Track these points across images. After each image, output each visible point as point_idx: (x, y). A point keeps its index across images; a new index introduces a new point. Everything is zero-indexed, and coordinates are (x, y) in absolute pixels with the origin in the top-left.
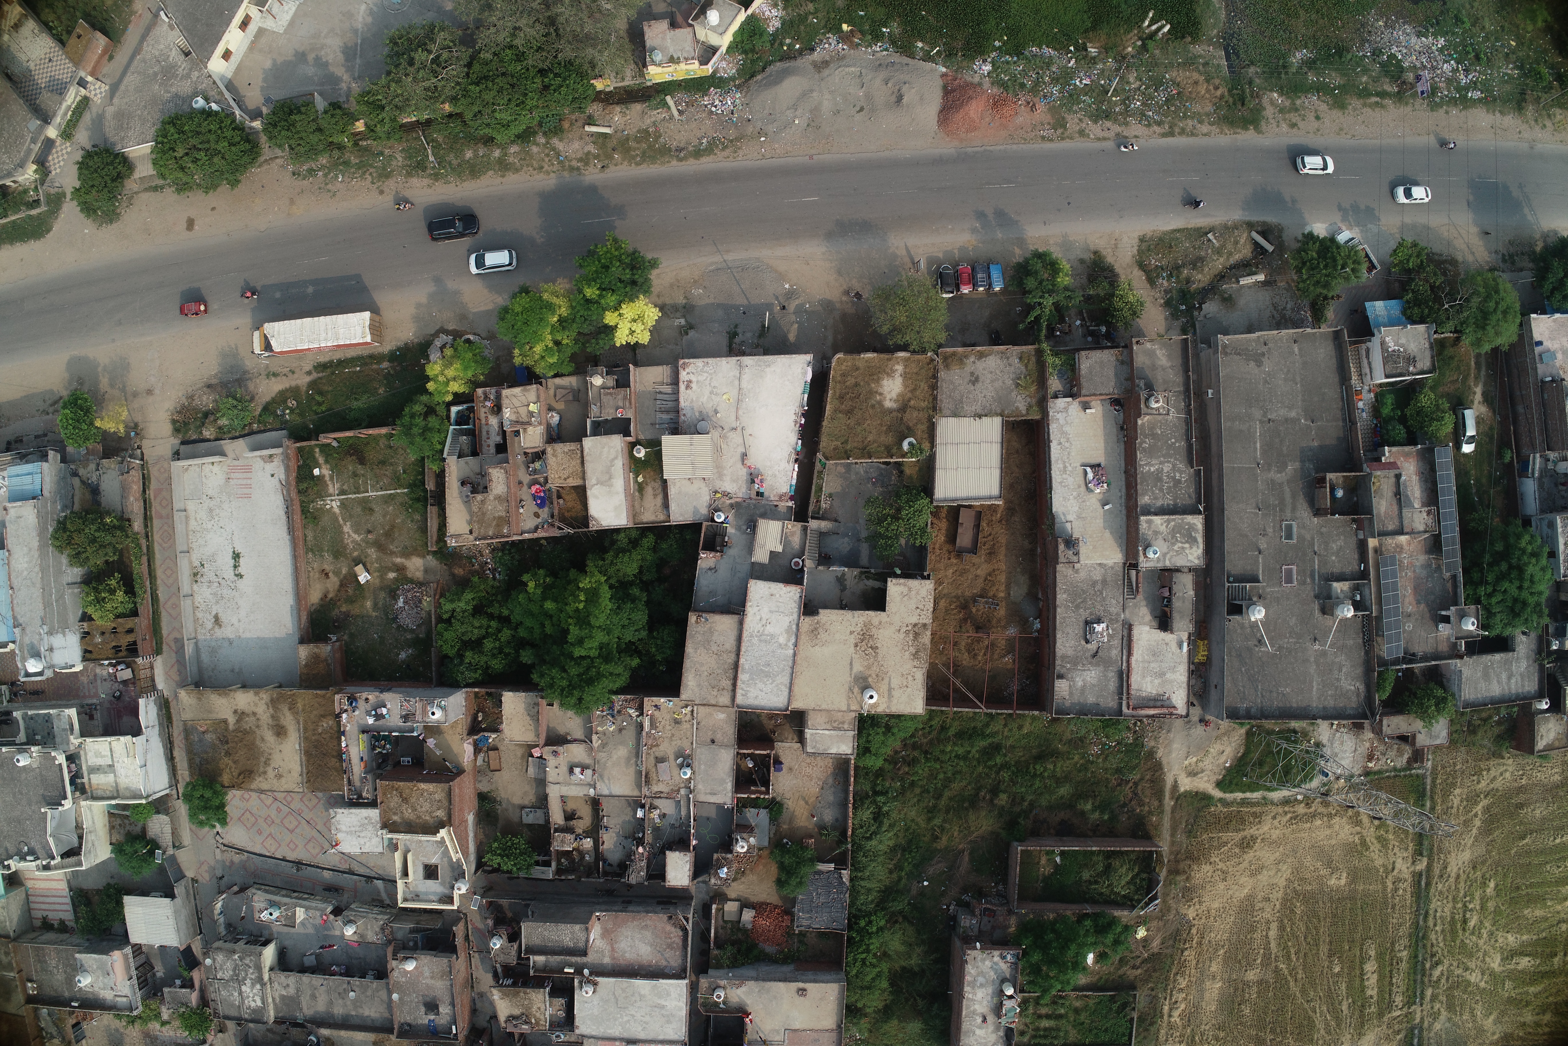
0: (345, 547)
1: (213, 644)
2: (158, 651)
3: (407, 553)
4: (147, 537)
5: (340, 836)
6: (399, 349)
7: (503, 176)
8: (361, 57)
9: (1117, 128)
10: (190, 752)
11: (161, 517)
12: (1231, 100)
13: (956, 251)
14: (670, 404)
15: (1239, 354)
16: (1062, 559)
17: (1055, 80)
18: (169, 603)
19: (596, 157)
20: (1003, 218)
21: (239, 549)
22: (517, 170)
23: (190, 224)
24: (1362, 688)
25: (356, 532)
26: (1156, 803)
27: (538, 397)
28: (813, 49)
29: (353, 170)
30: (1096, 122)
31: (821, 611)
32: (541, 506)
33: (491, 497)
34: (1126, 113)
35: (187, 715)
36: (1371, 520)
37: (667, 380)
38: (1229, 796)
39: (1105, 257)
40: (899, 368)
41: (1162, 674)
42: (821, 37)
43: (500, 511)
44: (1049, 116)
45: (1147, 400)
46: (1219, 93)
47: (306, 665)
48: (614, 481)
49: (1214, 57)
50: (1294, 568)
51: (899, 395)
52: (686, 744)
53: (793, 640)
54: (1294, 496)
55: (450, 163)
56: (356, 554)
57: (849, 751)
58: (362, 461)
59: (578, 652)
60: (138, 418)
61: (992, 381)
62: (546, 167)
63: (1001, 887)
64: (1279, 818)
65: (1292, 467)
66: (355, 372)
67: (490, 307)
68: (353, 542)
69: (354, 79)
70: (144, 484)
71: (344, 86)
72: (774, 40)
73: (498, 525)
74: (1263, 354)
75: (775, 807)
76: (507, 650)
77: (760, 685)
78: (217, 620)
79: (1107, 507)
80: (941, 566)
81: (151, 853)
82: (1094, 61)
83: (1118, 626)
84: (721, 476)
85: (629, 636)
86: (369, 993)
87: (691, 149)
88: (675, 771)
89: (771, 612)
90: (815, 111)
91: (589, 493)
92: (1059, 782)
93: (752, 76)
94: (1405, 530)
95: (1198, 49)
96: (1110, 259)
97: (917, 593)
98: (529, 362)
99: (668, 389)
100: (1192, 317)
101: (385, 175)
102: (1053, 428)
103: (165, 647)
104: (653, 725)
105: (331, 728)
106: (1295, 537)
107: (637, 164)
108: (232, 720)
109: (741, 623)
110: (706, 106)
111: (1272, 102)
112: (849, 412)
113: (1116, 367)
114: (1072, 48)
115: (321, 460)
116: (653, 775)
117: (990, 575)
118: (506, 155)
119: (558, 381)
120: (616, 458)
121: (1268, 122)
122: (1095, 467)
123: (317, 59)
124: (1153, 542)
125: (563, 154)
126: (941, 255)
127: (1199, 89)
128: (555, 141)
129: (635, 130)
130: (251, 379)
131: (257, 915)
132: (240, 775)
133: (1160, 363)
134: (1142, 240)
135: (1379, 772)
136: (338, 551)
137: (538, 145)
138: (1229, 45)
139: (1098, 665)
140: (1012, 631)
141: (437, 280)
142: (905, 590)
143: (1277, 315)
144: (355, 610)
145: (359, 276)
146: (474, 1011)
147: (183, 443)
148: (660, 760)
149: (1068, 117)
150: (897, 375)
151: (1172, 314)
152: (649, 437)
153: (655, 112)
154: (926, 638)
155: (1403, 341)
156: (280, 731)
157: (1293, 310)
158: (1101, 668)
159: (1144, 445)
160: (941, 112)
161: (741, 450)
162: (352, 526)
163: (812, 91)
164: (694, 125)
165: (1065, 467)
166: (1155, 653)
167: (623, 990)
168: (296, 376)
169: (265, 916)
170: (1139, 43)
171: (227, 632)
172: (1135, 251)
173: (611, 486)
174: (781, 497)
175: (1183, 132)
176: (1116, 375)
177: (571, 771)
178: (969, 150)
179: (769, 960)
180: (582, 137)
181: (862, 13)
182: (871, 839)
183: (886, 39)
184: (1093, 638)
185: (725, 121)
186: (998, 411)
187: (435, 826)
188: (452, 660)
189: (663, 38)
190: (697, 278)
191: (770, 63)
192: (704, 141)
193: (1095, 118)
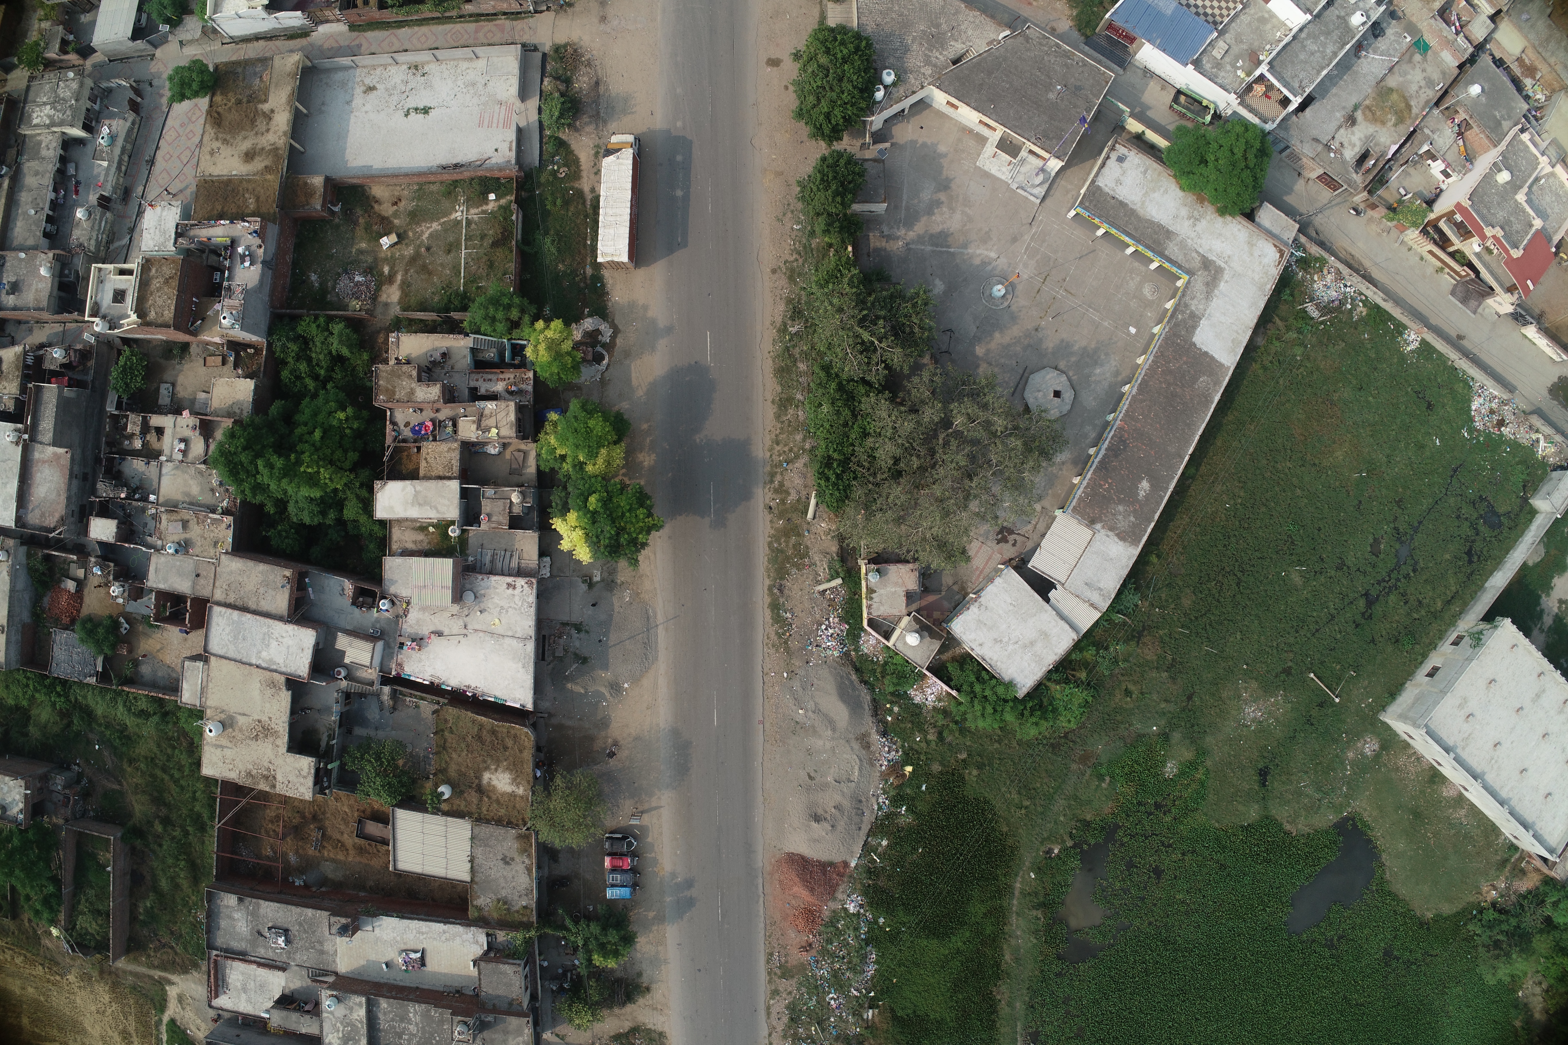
0: (418, 224)
1: (350, 84)
2: (353, 27)
3: (405, 286)
4: (461, 17)
5: (158, 209)
6: (603, 285)
7: (773, 402)
8: (933, 251)
9: (780, 1027)
10: (246, 63)
11: (476, 32)
13: (653, 855)
14: (499, 565)
16: (333, 919)
17: (835, 974)
18: (395, 40)
19: (783, 501)
20: (685, 905)
21: (432, 113)
22: (778, 417)
23: (774, 63)
25: (431, 235)
26: (156, 963)
27: (504, 438)
28: (884, 734)
29: (804, 240)
30: (787, 1007)
31: (290, 692)
32: (413, 430)
33: (413, 385)
34: (796, 1037)
35: (277, 62)
37: (522, 565)
38: (164, 1027)
39: (643, 997)
40: (520, 791)
41: (245, 990)
42: (899, 743)
43: (400, 394)
44: (795, 963)
45: (465, 1024)
47: (306, 184)
48: (417, 508)
51: (494, 788)
52: (197, 551)
53: (264, 665)
55: (794, 346)
56: (411, 234)
57: (184, 700)
58: (495, 244)
59: (260, 463)
60: (578, 8)
61: (505, 877)
62: (778, 448)
66: (586, 240)
67: (635, 382)
68: (422, 232)
69: (907, 244)
70: (513, 13)
71: (902, 232)
72: (899, 696)
73: (387, 390)
76: (298, 383)
77: (228, 630)
78: (371, 89)
79: (384, 966)
80: (352, 802)
81: (168, 21)
82: (857, 1014)
83: (284, 958)
84: (423, 609)
86: (33, 228)
87: (781, 600)
88: (176, 538)
89: (288, 647)
90: (813, 731)
91: (408, 482)
92: (172, 879)
93: (857, 670)
96: (641, 1001)
97: (301, 784)
98: (548, 427)
99: (514, 564)
101: (792, 275)
102: (459, 929)
103: (355, 34)
104: (215, 522)
105: (247, 207)
107: (770, 544)
108: (266, 107)
109: (280, 618)
110: (828, 619)
112: (479, 738)
113: (509, 999)
114: (872, 994)
115: (503, 202)
116: (175, 517)
117: (343, 845)
118: (797, 406)
119: (532, 455)
120: (438, 512)
122: (422, 961)
123: (939, 203)
124: (342, 1006)
125: (790, 466)
126: (649, 840)
128: (804, 460)
129: (808, 544)
130: (597, 128)
131: (107, 122)
132: (218, 113)
133: (510, 1039)
134: (661, 1035)
136: (416, 216)
137: (804, 440)
139: (252, 935)
140: (292, 858)
141: (669, 330)
142: (304, 773)
144: (360, 232)
145: (686, 246)
146: (19, 322)
147: (544, 55)
149: (794, 982)
150: (514, 788)
152: (470, 541)
153: (826, 567)
154: (263, 786)
156: (249, 156)
158: (249, 937)
160: (803, 858)
161: (446, 631)
162: (437, 231)
163: (834, 730)
164: (807, 605)
165: (423, 933)
166: (262, 987)
167: (11, 468)
168: (592, 176)
169: (105, 130)
171: (359, 99)
172: (649, 1027)
173: (412, 505)
174: (400, 665)
176: (499, 996)
177: (182, 440)
178: (760, 881)
179: (36, 601)
180: (805, 487)
181: (924, 788)
182: (125, 705)
183: (892, 809)
184: (273, 936)
185: (809, 637)
186: (476, 879)
187: (141, 311)
188: (293, 329)
189: (896, 584)
190: (642, 596)
191: (871, 688)
192: (789, 615)
193: (792, 1008)
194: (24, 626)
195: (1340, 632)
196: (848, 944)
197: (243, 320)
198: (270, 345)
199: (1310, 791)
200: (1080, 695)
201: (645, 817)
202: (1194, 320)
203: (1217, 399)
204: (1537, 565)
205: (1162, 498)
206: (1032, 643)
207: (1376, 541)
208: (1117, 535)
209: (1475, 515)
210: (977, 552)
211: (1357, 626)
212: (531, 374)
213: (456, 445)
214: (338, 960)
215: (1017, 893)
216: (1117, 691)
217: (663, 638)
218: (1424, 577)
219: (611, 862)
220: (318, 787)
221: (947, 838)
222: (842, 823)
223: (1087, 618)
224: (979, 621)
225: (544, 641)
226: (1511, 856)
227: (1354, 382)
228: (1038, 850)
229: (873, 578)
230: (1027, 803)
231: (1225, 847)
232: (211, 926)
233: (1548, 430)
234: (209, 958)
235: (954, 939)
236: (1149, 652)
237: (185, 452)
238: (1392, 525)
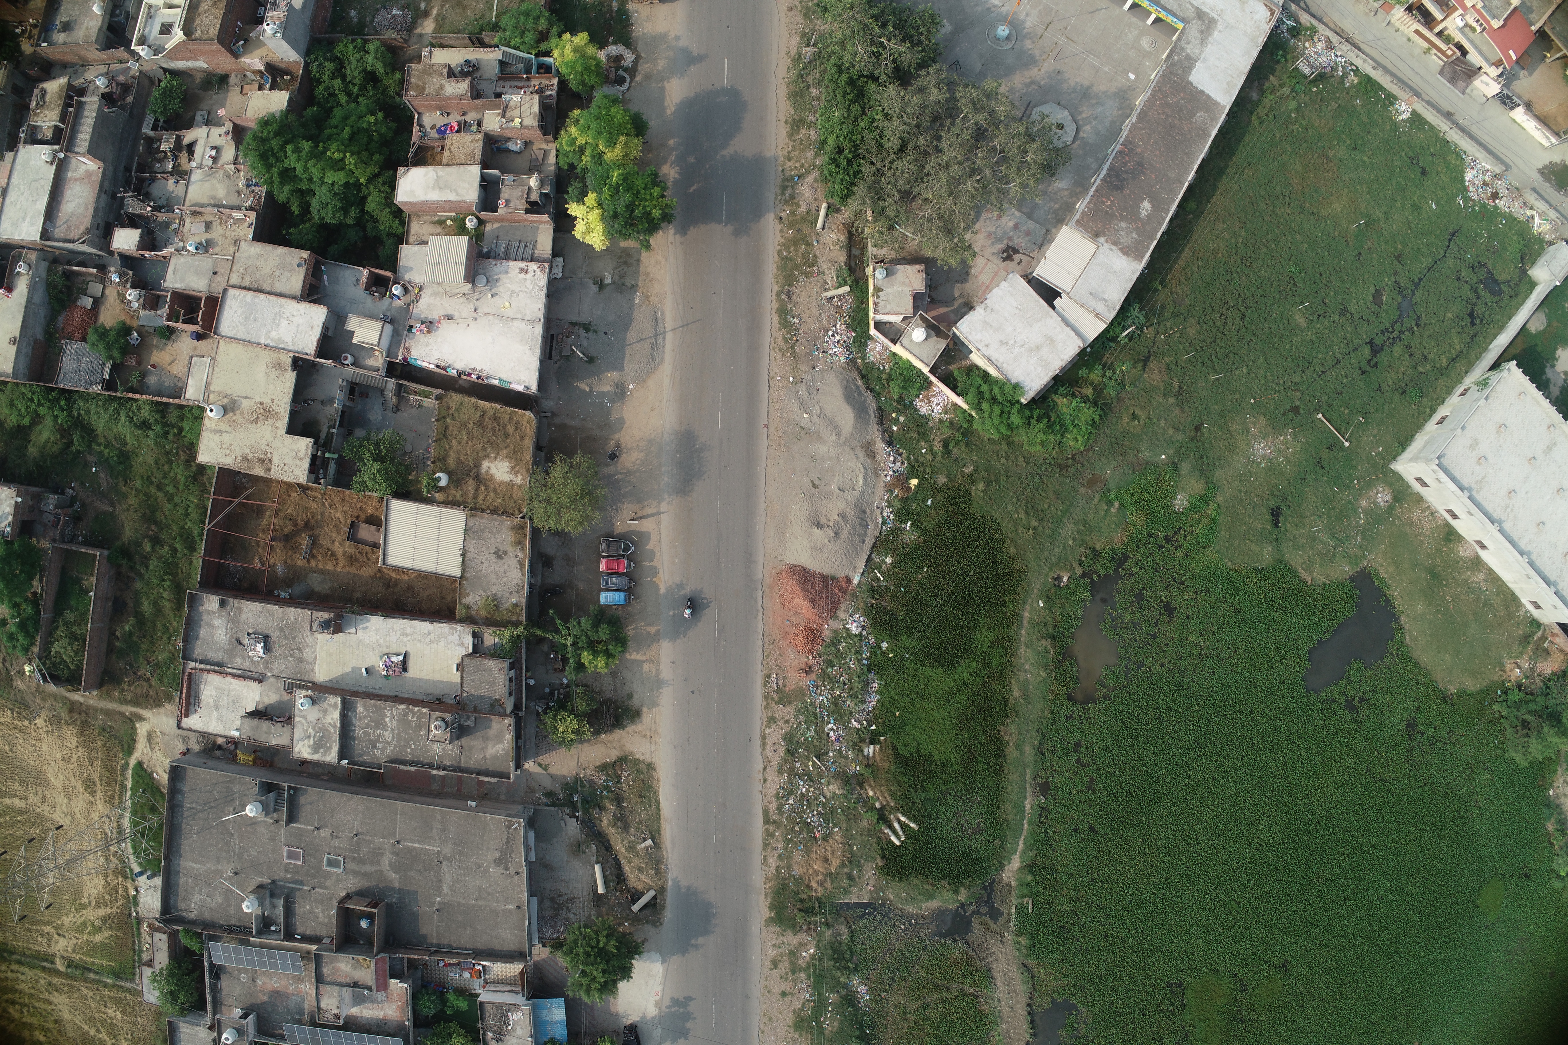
3: (440, 19)
6: (628, 18)
7: (786, 122)
9: (776, 760)
12: (804, 896)
13: (652, 563)
14: (513, 253)
15: (508, 842)
16: (316, 614)
17: (835, 702)
22: (790, 136)
24: (192, 916)
26: (129, 698)
27: (527, 127)
28: (890, 444)
30: (784, 738)
31: (295, 373)
32: (439, 131)
33: (443, 82)
34: (792, 773)
36: (331, 950)
37: (537, 253)
38: (129, 773)
40: (519, 480)
41: (217, 707)
42: (905, 455)
43: (430, 89)
44: (793, 687)
45: (443, 720)
46: (814, 884)
48: (437, 191)
49: (861, 890)
50: (300, 863)
51: (492, 476)
52: (217, 249)
53: (272, 344)
54: (366, 875)
55: (808, 74)
57: (186, 398)
59: (289, 148)
61: (496, 572)
62: (789, 164)
63: (81, 539)
64: (107, 821)
65: (394, 879)
72: (905, 404)
73: (418, 86)
74: (507, 869)
75: (168, 333)
76: (331, 100)
77: (240, 311)
79: (364, 673)
80: (346, 508)
82: (857, 747)
83: (261, 669)
84: (435, 294)
85: (315, 204)
87: (789, 306)
88: (197, 239)
89: (298, 326)
90: (818, 436)
91: (430, 167)
92: (155, 603)
93: (863, 377)
94: (321, 986)
95: (870, 873)
96: (630, 727)
98: (570, 123)
99: (527, 252)
100: (563, 805)
101: (807, 13)
102: (445, 628)
104: (238, 221)
106: (329, 869)
107: (779, 253)
109: (293, 297)
110: (835, 326)
111: (802, 945)
112: (480, 424)
113: (490, 698)
114: (874, 727)
116: (199, 218)
117: (333, 554)
118: (810, 127)
119: (553, 153)
120: (458, 194)
121: (779, 935)
122: (404, 666)
124: (316, 708)
125: (802, 181)
126: (647, 547)
127: (819, 863)
128: (815, 174)
129: (818, 253)
133: (490, 746)
134: (650, 766)
135: (139, 934)
137: (815, 158)
138: (875, 909)
139: (230, 643)
140: (280, 569)
142: (301, 455)
143: (561, 900)
148: (208, 226)
149: (791, 709)
150: (512, 477)
151: (567, 784)
152: (486, 233)
153: (834, 275)
154: (258, 471)
155: (519, 1032)
157: (567, 919)
158: (227, 647)
159: (410, 715)
160: (804, 569)
161: (456, 315)
163: (839, 435)
164: (814, 311)
165: (407, 635)
166: (234, 700)
167: (43, 186)
170: (878, 805)
172: (637, 757)
173: (433, 188)
174: (408, 349)
175: (769, 835)
176: (481, 697)
177: (213, 148)
178: (760, 594)
179: (51, 319)
180: (815, 200)
181: (929, 502)
182: (127, 416)
183: (897, 524)
184: (252, 642)
185: (816, 344)
186: (467, 575)
187: (187, 30)
188: (331, 51)
189: (903, 283)
190: (651, 299)
191: (877, 397)
192: (796, 320)
193: (788, 738)
194: (36, 341)
195: (1346, 377)
196: (849, 668)
197: (286, 31)
198: (307, 65)
199: (1323, 536)
200: (1088, 413)
201: (644, 521)
202: (1189, 63)
203: (1214, 132)
204: (1539, 333)
205: (1164, 219)
206: (1038, 348)
207: (1377, 294)
208: (1120, 249)
209: (1475, 279)
210: (983, 268)
211: (1363, 373)
212: (555, 81)
213: (479, 136)
214: (316, 668)
215: (1025, 623)
216: (1125, 415)
217: (670, 342)
218: (1428, 333)
219: (607, 564)
220: (313, 476)
221: (952, 557)
222: (846, 532)
223: (1094, 329)
224: (985, 323)
225: (552, 342)
226: (1535, 633)
227: (1348, 142)
228: (1047, 576)
229: (880, 274)
230: (1034, 523)
231: (1238, 589)
232: (189, 638)
233: (1541, 205)
234: (183, 672)
235: (959, 669)
236: (1154, 376)
237: (215, 159)
238: (1393, 279)
